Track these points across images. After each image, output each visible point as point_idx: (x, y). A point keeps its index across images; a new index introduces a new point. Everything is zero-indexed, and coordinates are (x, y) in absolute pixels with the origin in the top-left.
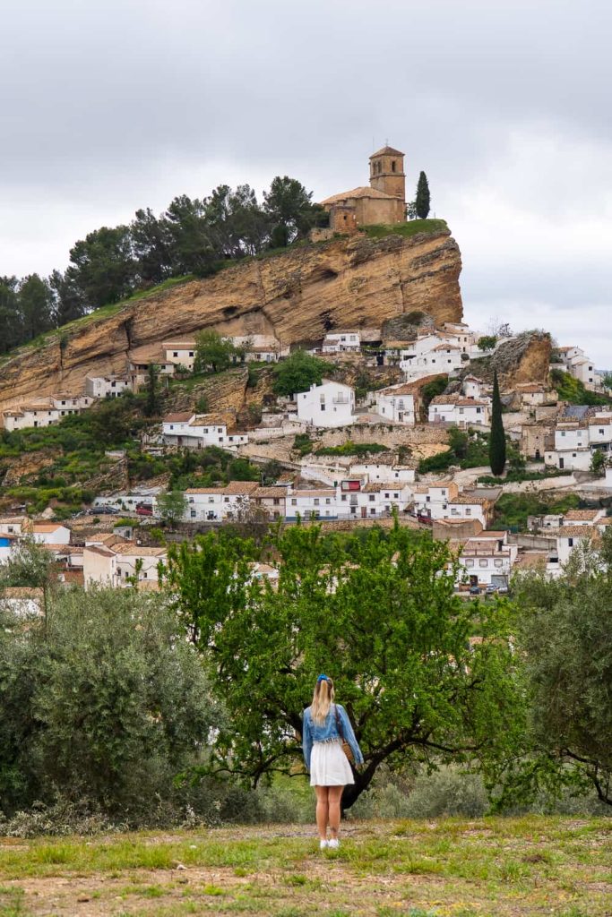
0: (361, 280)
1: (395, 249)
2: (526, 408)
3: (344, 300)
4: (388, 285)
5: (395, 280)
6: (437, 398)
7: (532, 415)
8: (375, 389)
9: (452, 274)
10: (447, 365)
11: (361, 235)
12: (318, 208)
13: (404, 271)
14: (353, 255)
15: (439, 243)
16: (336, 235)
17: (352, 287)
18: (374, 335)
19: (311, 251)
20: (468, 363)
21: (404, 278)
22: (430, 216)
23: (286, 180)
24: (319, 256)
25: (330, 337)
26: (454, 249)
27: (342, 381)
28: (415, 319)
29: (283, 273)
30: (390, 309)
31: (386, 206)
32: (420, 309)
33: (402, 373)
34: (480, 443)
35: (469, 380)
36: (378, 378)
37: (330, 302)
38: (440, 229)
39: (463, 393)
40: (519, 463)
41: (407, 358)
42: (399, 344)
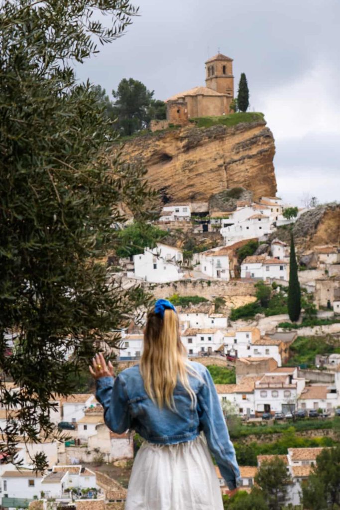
0: (191, 162)
1: (219, 137)
2: (322, 266)
3: (177, 178)
4: (214, 166)
5: (220, 162)
6: (248, 258)
7: (327, 272)
8: (199, 251)
9: (267, 157)
10: (258, 231)
11: (191, 126)
12: (160, 104)
13: (227, 154)
14: (184, 142)
15: (256, 132)
16: (171, 126)
17: (184, 168)
18: (202, 207)
19: (150, 139)
20: (275, 229)
21: (228, 160)
22: (249, 110)
23: (132, 81)
24: (157, 143)
25: (166, 209)
26: (269, 136)
27: (173, 245)
28: (236, 194)
29: (128, 157)
30: (216, 185)
31: (217, 102)
32: (241, 186)
33: (222, 238)
34: (281, 294)
35: (276, 243)
36: (203, 242)
37: (166, 180)
38: (258, 120)
39: (270, 254)
40: (312, 311)
41: (226, 225)
42: (220, 214)
